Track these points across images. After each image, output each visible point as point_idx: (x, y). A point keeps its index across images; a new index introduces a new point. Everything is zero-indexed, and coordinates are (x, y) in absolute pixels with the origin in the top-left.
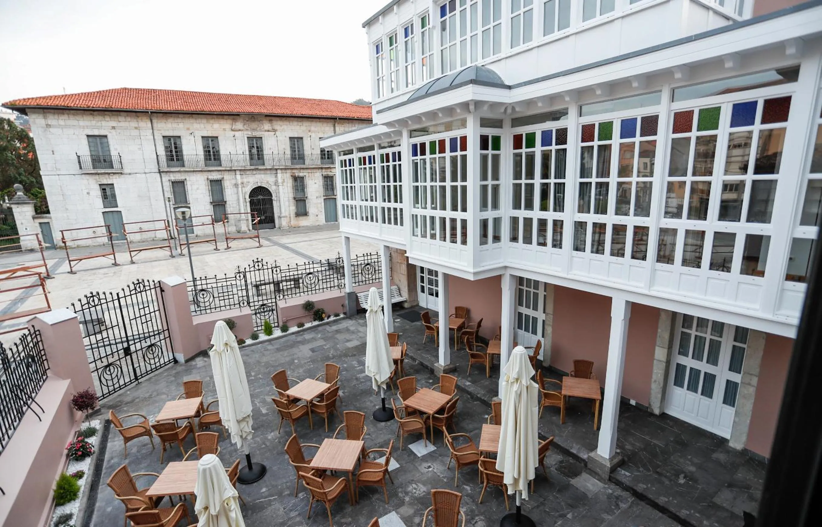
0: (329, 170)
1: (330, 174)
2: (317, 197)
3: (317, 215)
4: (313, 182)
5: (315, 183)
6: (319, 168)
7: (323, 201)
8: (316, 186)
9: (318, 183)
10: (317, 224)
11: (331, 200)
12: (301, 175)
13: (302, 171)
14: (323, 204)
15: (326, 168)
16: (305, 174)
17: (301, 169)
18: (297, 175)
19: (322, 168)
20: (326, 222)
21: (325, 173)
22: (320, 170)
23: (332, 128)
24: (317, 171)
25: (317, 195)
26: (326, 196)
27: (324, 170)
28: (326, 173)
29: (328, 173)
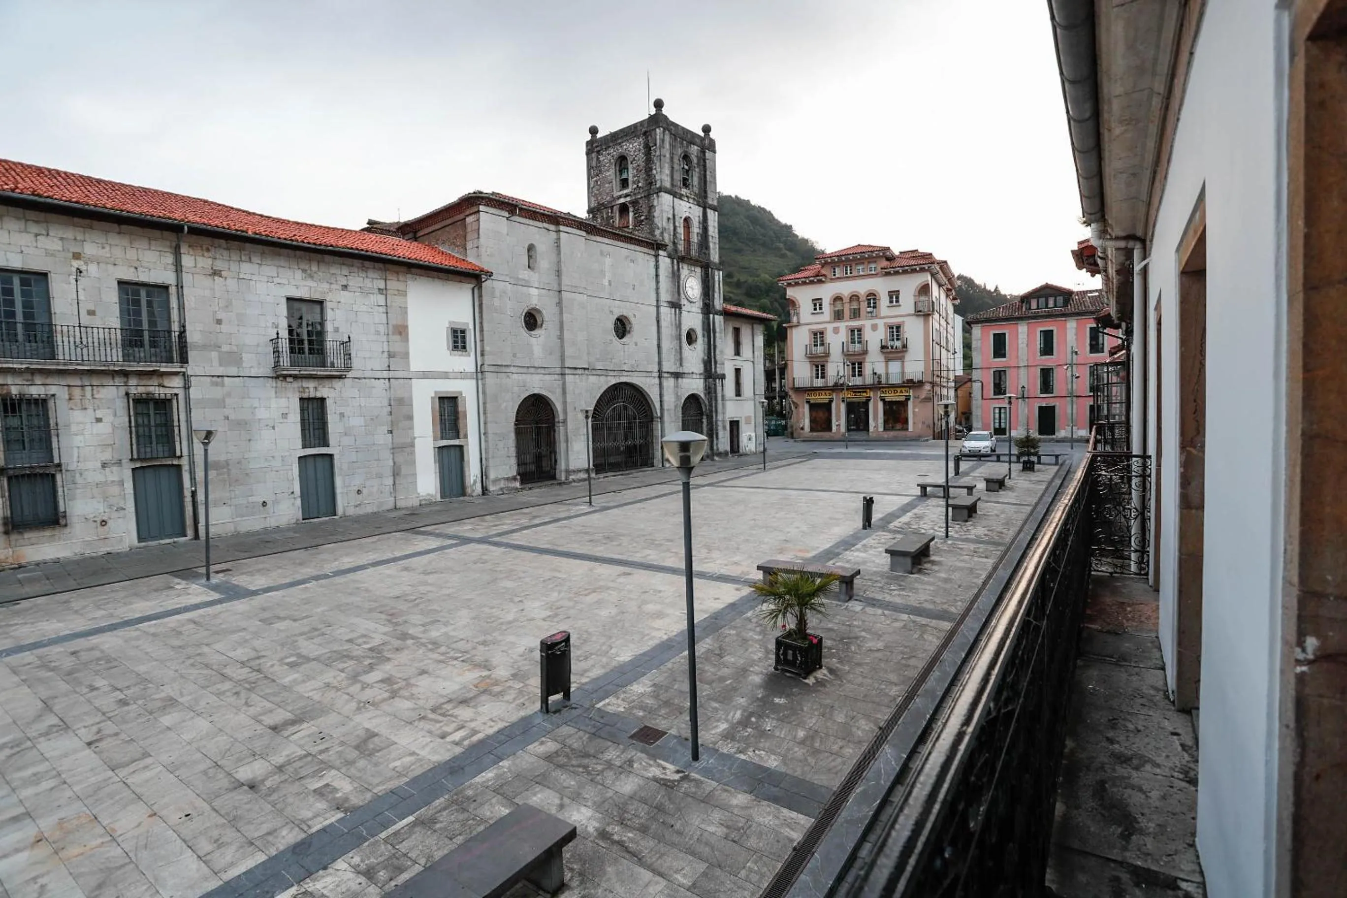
0: (155, 381)
1: (159, 392)
2: (104, 465)
3: (104, 523)
4: (90, 414)
5: (99, 420)
6: (114, 374)
7: (129, 473)
8: (104, 428)
9: (108, 418)
10: (103, 550)
11: (164, 473)
12: (35, 391)
13: (38, 380)
14: (129, 486)
15: (140, 374)
16: (53, 390)
17: (33, 372)
18: (14, 391)
19: (125, 374)
20: (140, 539)
21: (137, 388)
22: (119, 381)
23: (170, 259)
24: (108, 381)
25: (107, 456)
26: (139, 459)
27: (133, 381)
28: (141, 390)
29: (151, 389)
